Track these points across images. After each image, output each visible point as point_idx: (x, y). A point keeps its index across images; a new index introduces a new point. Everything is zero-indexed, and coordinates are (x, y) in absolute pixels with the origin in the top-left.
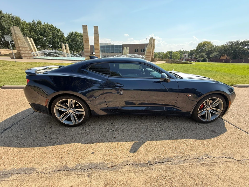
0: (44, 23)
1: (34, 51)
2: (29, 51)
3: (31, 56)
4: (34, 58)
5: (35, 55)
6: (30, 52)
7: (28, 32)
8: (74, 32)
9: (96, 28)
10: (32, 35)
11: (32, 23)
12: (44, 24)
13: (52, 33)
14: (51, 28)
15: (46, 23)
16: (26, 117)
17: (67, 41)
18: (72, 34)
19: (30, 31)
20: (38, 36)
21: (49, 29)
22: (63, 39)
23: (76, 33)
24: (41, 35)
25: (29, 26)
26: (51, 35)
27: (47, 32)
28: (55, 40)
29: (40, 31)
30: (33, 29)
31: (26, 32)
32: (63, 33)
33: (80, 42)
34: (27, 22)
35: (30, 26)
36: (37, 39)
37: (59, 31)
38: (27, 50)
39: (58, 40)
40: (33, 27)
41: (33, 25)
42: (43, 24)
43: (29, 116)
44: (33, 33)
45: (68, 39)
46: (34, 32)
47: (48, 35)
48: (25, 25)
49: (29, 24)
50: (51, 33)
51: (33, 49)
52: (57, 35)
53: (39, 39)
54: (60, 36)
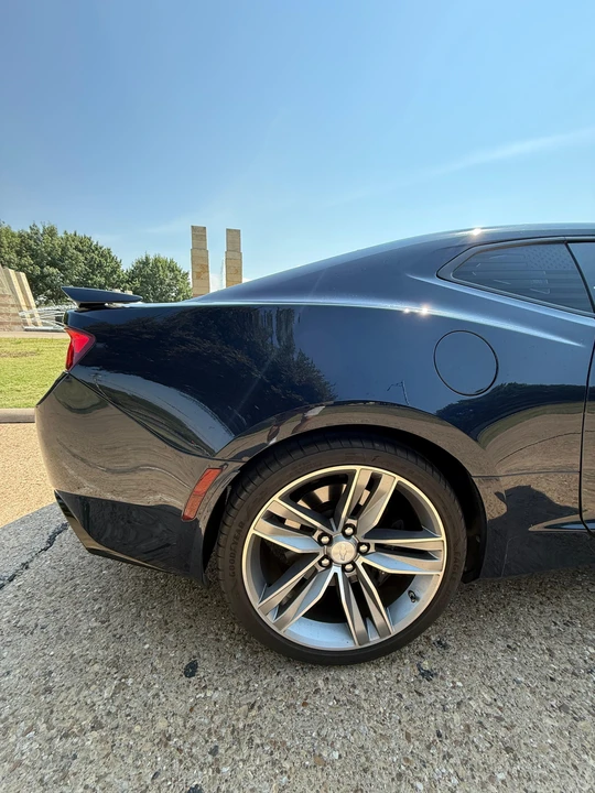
0: (66, 233)
1: (25, 309)
2: (13, 306)
3: (15, 324)
4: (26, 330)
5: (29, 321)
6: (13, 310)
7: (13, 256)
8: (152, 257)
9: (233, 237)
10: (25, 266)
11: (29, 231)
12: (63, 236)
13: (86, 259)
14: (85, 247)
15: (71, 232)
16: (11, 580)
17: (127, 282)
18: (146, 263)
19: (19, 253)
20: (42, 267)
21: (76, 248)
22: (119, 276)
23: (157, 260)
24: (52, 264)
25: (18, 240)
26: (82, 267)
27: (71, 258)
28: (91, 279)
29: (49, 255)
30: (29, 248)
31: (7, 257)
32: (118, 260)
33: (169, 285)
34: (15, 230)
35: (22, 241)
36: (38, 277)
37: (106, 255)
38: (7, 305)
39: (103, 280)
40: (32, 242)
41: (30, 238)
42: (60, 234)
43: (26, 566)
44: (27, 260)
45: (133, 278)
46: (31, 256)
47: (72, 265)
48: (7, 237)
49: (21, 236)
50: (82, 258)
51: (23, 303)
52: (100, 265)
53: (43, 277)
54: (108, 270)
